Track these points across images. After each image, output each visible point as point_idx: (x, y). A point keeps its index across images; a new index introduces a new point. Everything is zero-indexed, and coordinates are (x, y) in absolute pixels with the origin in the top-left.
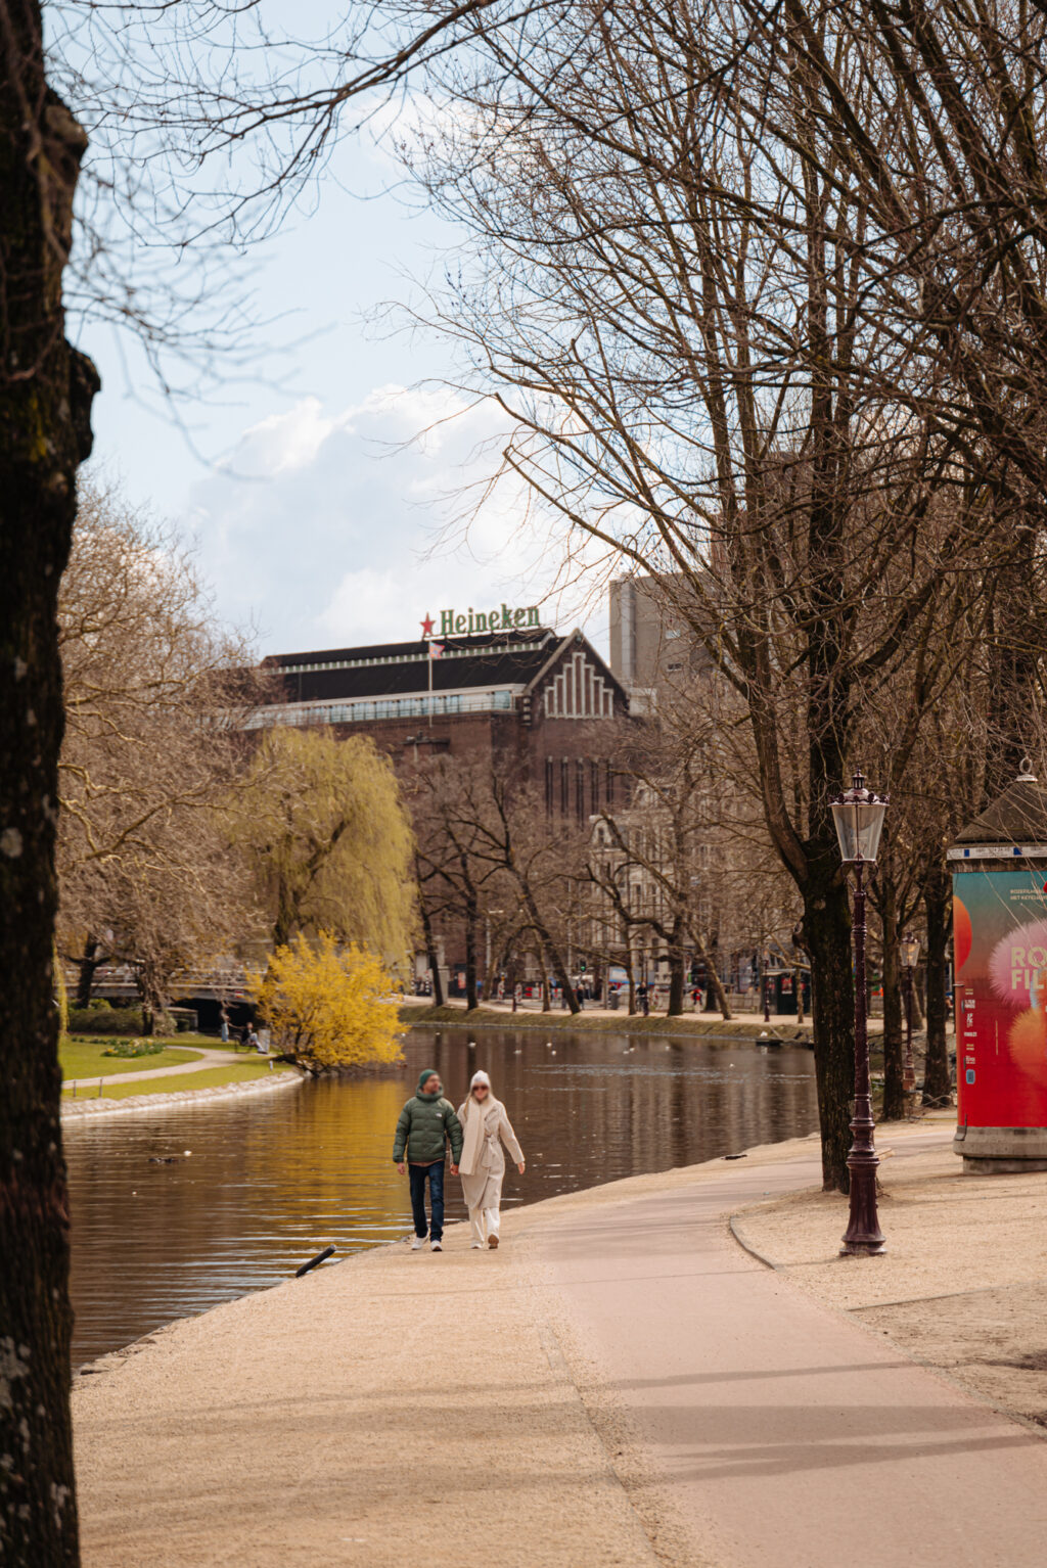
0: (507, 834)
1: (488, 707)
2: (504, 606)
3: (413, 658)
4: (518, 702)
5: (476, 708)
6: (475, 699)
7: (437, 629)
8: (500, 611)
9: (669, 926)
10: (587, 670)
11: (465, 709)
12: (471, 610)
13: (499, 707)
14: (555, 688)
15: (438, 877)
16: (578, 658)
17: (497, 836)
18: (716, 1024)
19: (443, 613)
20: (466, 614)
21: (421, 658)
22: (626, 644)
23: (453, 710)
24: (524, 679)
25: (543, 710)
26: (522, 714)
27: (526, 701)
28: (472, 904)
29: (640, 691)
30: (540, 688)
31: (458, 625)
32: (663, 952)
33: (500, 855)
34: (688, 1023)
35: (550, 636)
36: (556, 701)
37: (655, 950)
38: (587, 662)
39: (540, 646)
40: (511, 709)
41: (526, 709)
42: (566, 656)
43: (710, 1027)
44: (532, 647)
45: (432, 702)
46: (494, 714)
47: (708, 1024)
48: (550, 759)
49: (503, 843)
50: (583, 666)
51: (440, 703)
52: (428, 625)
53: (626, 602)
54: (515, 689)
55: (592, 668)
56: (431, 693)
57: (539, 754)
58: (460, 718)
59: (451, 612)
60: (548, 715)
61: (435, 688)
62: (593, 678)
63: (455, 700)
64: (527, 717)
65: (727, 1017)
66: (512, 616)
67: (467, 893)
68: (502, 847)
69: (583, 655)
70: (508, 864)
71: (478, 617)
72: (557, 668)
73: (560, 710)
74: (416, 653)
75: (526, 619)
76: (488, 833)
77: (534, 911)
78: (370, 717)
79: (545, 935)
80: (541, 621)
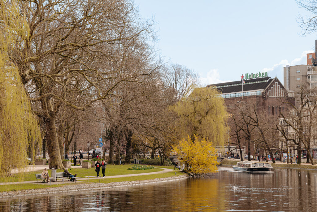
0: (257, 119)
1: (255, 94)
2: (259, 72)
3: (239, 84)
4: (262, 93)
5: (253, 95)
6: (253, 93)
7: (244, 78)
8: (258, 73)
9: (297, 141)
10: (278, 86)
11: (250, 95)
12: (252, 73)
13: (258, 94)
14: (271, 90)
15: (242, 130)
16: (276, 83)
17: (255, 120)
18: (310, 166)
19: (246, 74)
20: (251, 74)
21: (241, 84)
22: (287, 81)
23: (248, 95)
24: (264, 88)
25: (268, 95)
26: (263, 96)
27: (264, 93)
28: (249, 137)
29: (291, 91)
30: (267, 90)
31: (249, 77)
32: (296, 148)
33: (256, 124)
34: (302, 165)
35: (270, 78)
36: (271, 93)
37: (294, 147)
38: (278, 84)
39: (268, 81)
40: (261, 95)
41: (264, 95)
42: (274, 83)
43: (308, 166)
44: (266, 81)
45: (243, 94)
46: (257, 96)
47: (307, 166)
48: (270, 106)
49: (256, 121)
50: (277, 85)
51: (245, 94)
52: (242, 77)
53: (287, 72)
54: (262, 90)
55: (279, 86)
56: (243, 92)
57: (267, 105)
58: (249, 97)
59: (248, 74)
60: (269, 96)
61: (243, 91)
62: (280, 88)
63: (248, 93)
64: (264, 97)
65: (313, 164)
66: (261, 74)
67: (248, 133)
68: (256, 122)
69: (278, 83)
70: (257, 126)
71: (254, 75)
72: (271, 86)
73: (272, 95)
74: (240, 83)
75: (264, 75)
76: (252, 119)
77: (264, 137)
78: (229, 97)
79: (266, 144)
80: (268, 75)
